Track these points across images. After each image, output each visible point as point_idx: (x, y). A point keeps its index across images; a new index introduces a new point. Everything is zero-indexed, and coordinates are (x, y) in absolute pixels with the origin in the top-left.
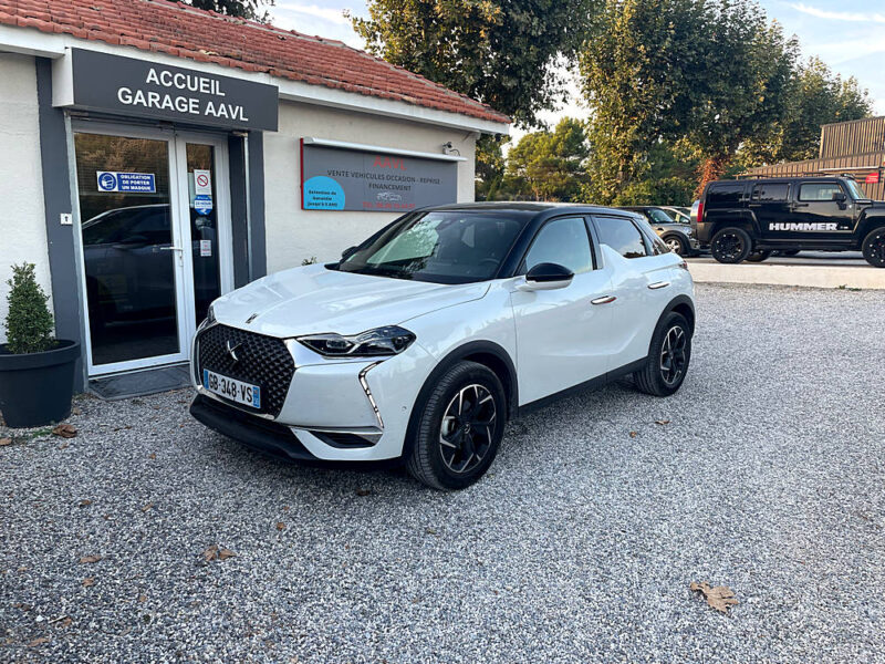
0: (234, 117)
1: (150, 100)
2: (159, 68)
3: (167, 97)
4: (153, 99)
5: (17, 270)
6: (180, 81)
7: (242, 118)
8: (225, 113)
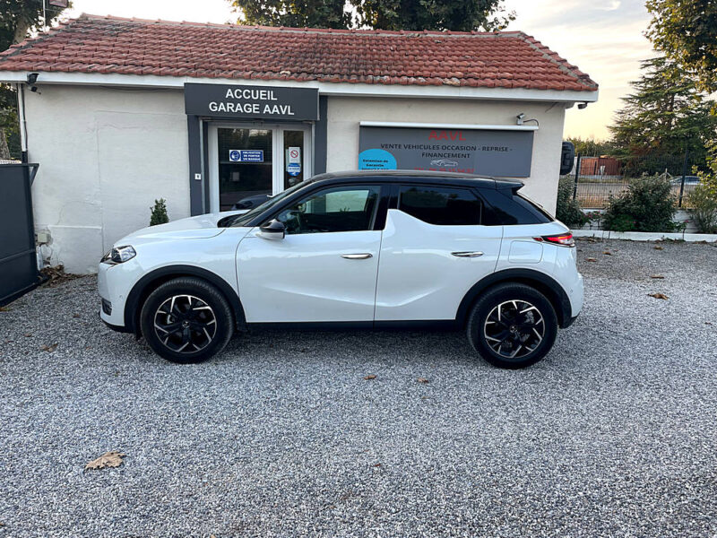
0: (283, 113)
1: (228, 107)
2: (233, 88)
3: (239, 105)
4: (230, 107)
5: (156, 202)
6: (247, 94)
7: (289, 113)
8: (277, 111)
